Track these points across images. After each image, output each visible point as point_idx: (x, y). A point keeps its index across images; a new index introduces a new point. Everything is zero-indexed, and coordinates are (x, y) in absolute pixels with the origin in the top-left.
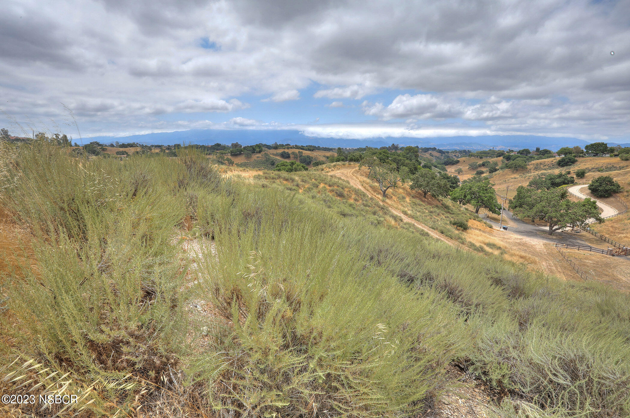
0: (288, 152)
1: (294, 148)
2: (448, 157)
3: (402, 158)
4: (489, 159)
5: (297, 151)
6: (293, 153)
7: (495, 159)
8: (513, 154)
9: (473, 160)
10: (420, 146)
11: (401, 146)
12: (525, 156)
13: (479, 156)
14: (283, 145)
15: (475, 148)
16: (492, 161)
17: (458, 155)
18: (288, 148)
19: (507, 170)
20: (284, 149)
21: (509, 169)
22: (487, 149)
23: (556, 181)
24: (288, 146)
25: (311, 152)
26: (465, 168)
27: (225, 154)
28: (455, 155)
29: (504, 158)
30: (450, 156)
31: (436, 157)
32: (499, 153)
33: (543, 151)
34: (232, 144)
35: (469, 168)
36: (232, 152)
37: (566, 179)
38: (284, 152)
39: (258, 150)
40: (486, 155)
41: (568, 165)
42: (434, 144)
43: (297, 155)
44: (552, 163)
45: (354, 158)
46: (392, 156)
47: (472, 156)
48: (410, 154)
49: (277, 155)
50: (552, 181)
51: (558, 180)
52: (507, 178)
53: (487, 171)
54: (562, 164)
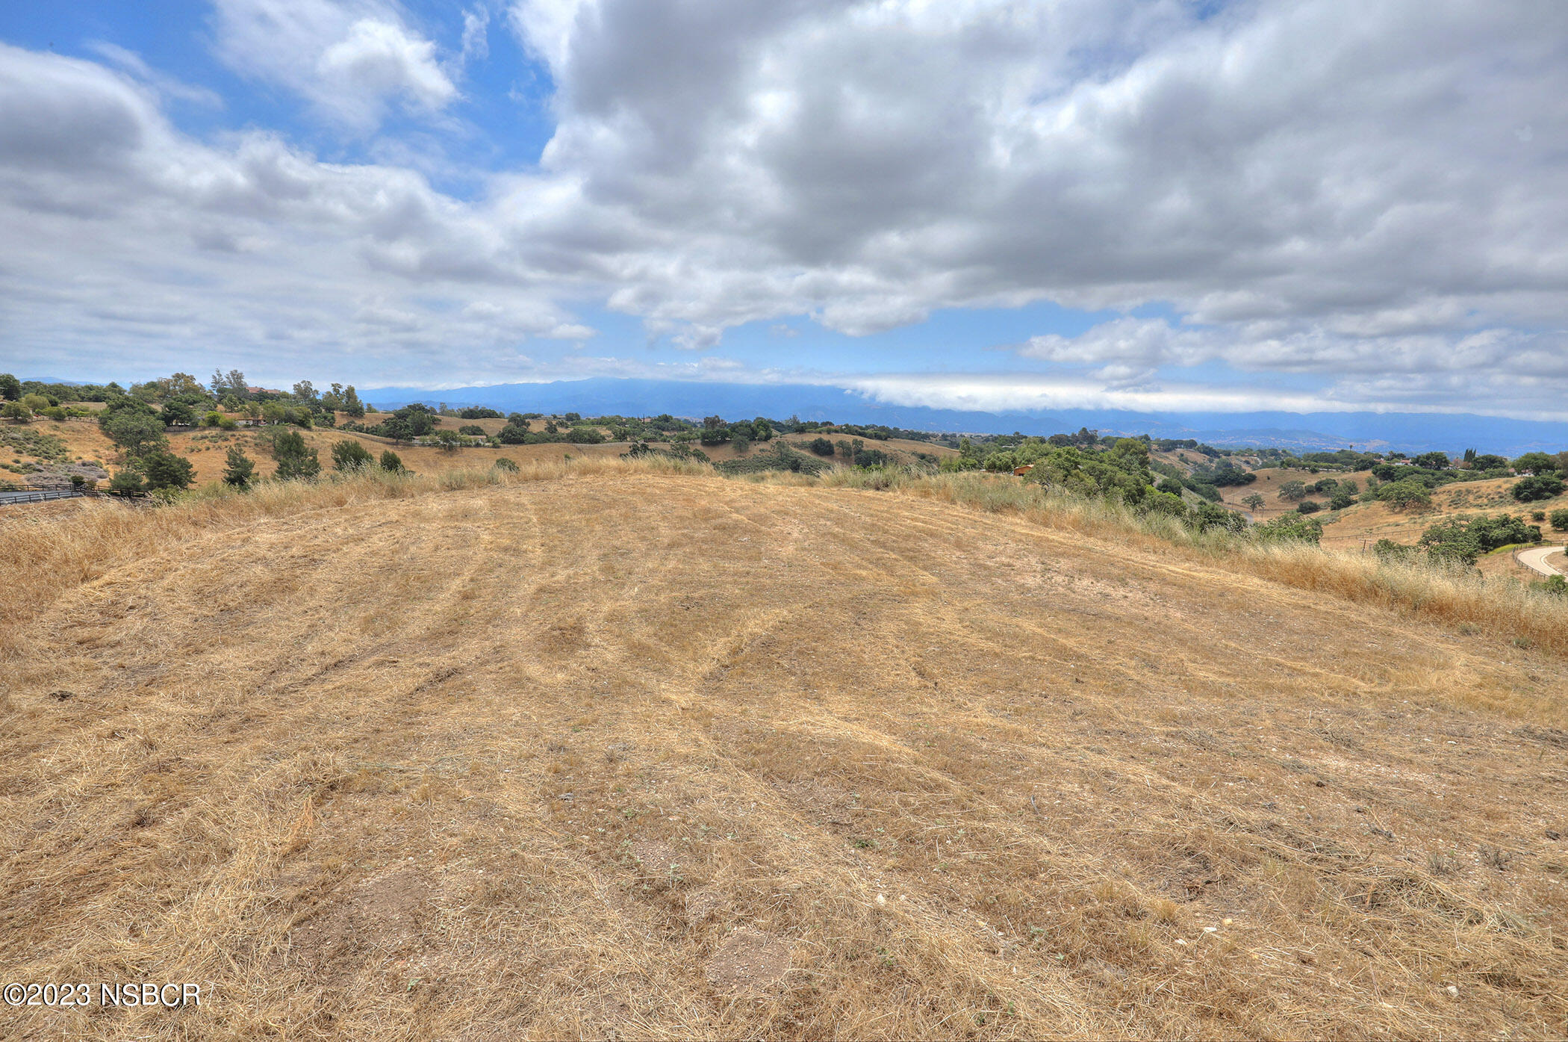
0: (829, 441)
1: (842, 431)
2: (1230, 465)
3: (1109, 468)
4: (1336, 475)
5: (849, 439)
6: (841, 444)
7: (1351, 476)
8: (1401, 464)
9: (1293, 475)
10: (1153, 435)
11: (1103, 432)
12: (1432, 471)
13: (1309, 466)
14: (816, 424)
15: (1301, 445)
16: (1342, 480)
17: (1256, 461)
18: (829, 432)
19: (1377, 504)
20: (820, 433)
21: (1384, 503)
22: (1334, 449)
23: (1492, 534)
24: (828, 427)
25: (883, 442)
26: (1271, 495)
27: (690, 439)
28: (1248, 463)
29: (1374, 473)
30: (1233, 462)
31: (1195, 463)
32: (1362, 461)
33: (1481, 460)
34: (706, 420)
35: (1281, 495)
36: (704, 437)
37: (1517, 531)
38: (820, 440)
39: (763, 433)
40: (1326, 464)
41: (1540, 498)
42: (1192, 430)
43: (849, 449)
44: (1500, 490)
45: (998, 463)
46: (1085, 461)
47: (1289, 465)
48: (1128, 456)
49: (802, 446)
50: (1483, 535)
51: (1497, 533)
52: (1376, 524)
53: (1327, 505)
54: (1524, 494)
